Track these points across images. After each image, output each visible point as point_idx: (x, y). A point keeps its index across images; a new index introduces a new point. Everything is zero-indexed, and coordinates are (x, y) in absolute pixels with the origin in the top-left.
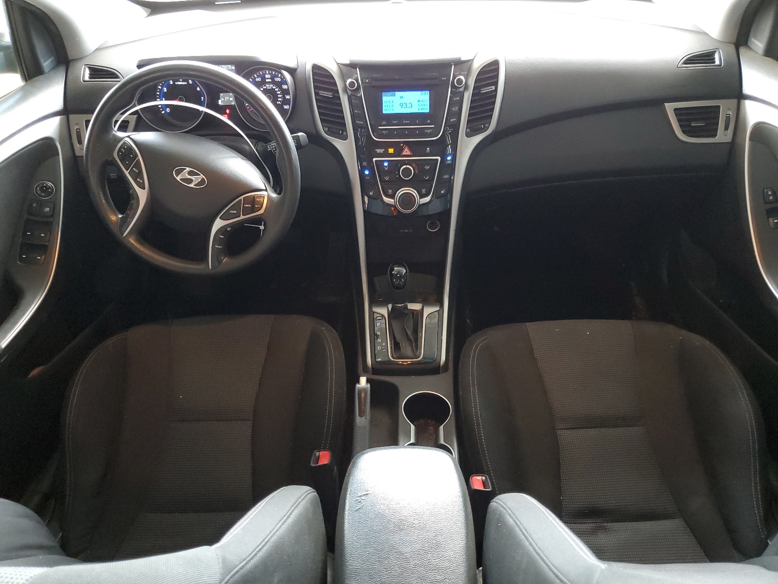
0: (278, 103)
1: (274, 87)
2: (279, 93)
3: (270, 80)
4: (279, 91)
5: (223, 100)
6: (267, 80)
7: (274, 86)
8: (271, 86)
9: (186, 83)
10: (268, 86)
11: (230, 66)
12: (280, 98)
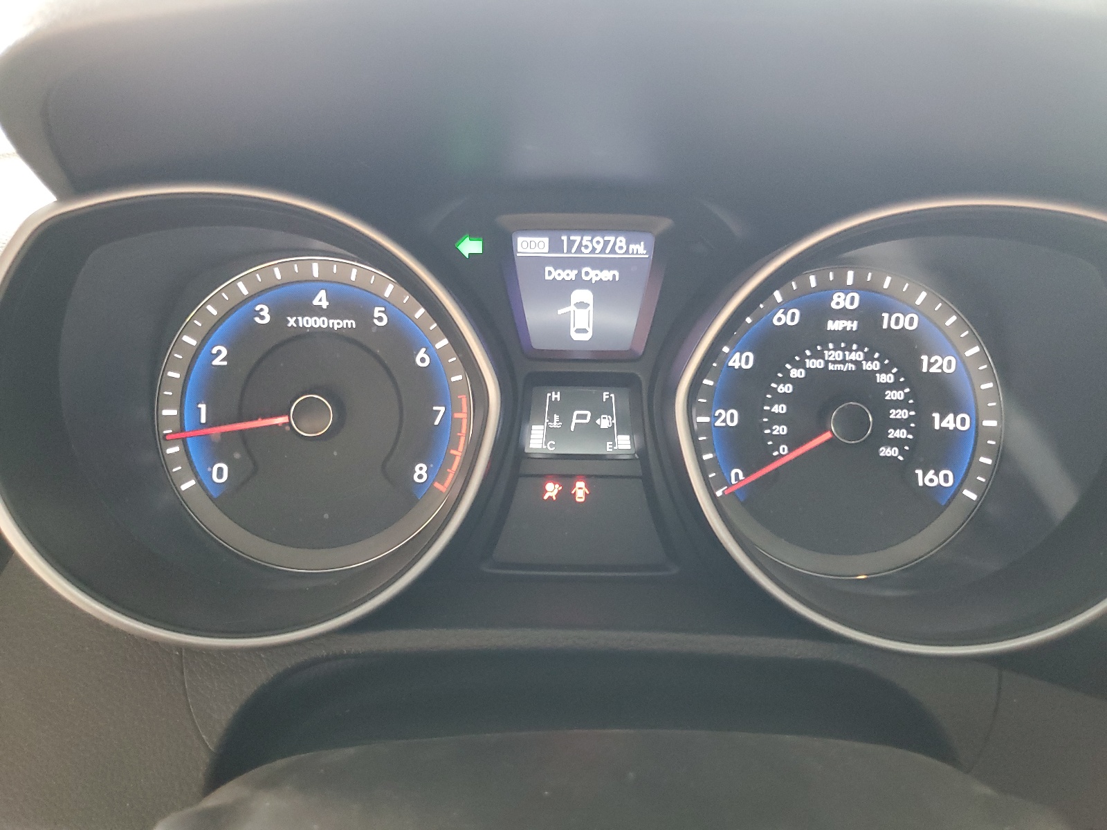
0: (886, 452)
1: (867, 366)
2: (898, 395)
3: (852, 325)
4: (895, 386)
5: (556, 424)
6: (834, 325)
7: (869, 357)
8: (855, 356)
9: (351, 323)
10: (838, 355)
11: (621, 240)
12: (899, 424)
